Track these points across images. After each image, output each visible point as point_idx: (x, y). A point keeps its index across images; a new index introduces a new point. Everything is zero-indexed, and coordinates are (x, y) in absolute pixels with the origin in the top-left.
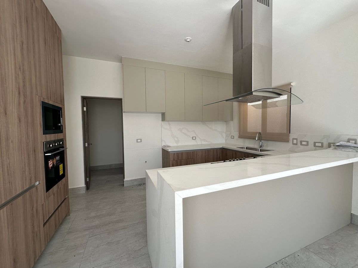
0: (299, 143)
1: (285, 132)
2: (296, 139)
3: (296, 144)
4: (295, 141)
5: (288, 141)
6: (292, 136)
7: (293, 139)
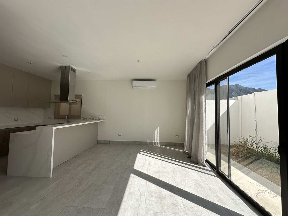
0: (84, 119)
1: (79, 115)
2: (83, 118)
3: (83, 120)
4: (83, 119)
5: (80, 119)
6: (82, 117)
7: (82, 118)
